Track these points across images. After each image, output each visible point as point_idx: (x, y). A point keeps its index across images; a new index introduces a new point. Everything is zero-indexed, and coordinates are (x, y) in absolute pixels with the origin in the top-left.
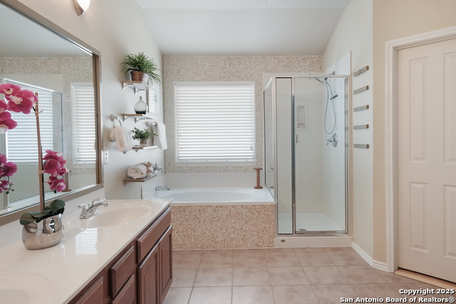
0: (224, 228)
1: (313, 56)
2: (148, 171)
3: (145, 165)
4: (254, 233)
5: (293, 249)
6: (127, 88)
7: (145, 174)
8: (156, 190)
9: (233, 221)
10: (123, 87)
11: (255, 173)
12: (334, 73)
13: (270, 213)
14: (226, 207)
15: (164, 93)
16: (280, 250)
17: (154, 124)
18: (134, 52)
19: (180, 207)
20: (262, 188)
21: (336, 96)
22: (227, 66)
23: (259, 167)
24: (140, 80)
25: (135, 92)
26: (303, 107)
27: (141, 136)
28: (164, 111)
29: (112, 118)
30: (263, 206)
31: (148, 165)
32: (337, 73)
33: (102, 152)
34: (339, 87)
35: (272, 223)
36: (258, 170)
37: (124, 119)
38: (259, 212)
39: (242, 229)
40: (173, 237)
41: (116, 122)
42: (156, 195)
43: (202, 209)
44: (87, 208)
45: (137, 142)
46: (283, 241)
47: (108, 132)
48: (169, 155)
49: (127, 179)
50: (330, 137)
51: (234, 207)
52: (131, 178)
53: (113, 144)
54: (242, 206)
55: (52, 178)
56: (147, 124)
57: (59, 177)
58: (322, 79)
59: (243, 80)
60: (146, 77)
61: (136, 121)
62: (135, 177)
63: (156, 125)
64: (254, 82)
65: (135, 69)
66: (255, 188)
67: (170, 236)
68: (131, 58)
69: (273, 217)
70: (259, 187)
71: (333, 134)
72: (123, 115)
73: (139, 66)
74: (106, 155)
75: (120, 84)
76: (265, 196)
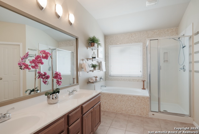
0: (126, 105)
1: (172, 28)
2: (96, 80)
3: (95, 77)
4: (139, 109)
5: (158, 119)
6: (89, 49)
7: (94, 81)
8: (101, 87)
9: (130, 102)
10: (87, 49)
11: (142, 83)
12: (184, 35)
13: (147, 101)
14: (127, 96)
15: (105, 50)
16: (151, 118)
17: (100, 62)
18: (91, 36)
19: (108, 94)
20: (145, 89)
21: (185, 46)
22: (130, 37)
23: (144, 80)
24: (94, 46)
25: (92, 50)
26: (167, 53)
27: (94, 66)
28: (105, 57)
29: (83, 60)
30: (143, 98)
31: (96, 77)
32: (186, 35)
33: (78, 72)
34: (186, 41)
35: (148, 106)
36: (144, 81)
37: (88, 60)
38: (142, 100)
39: (133, 106)
40: (101, 106)
41: (84, 62)
42: (101, 89)
43: (117, 96)
44: (71, 91)
45: (92, 69)
46: (153, 115)
47: (81, 65)
48: (107, 74)
49: (89, 82)
50: (182, 67)
51: (130, 96)
52: (90, 82)
53: (83, 69)
54: (134, 97)
55: (57, 81)
56: (97, 62)
57: (60, 80)
58: (177, 39)
59: (137, 42)
60: (96, 45)
61: (93, 61)
62: (91, 81)
63: (101, 62)
64: (142, 43)
65: (92, 42)
66: (142, 89)
67: (100, 105)
68: (90, 38)
69: (149, 103)
70: (144, 89)
71: (183, 65)
72: (87, 59)
73: (93, 41)
74: (80, 73)
75: (86, 48)
76: (146, 93)
